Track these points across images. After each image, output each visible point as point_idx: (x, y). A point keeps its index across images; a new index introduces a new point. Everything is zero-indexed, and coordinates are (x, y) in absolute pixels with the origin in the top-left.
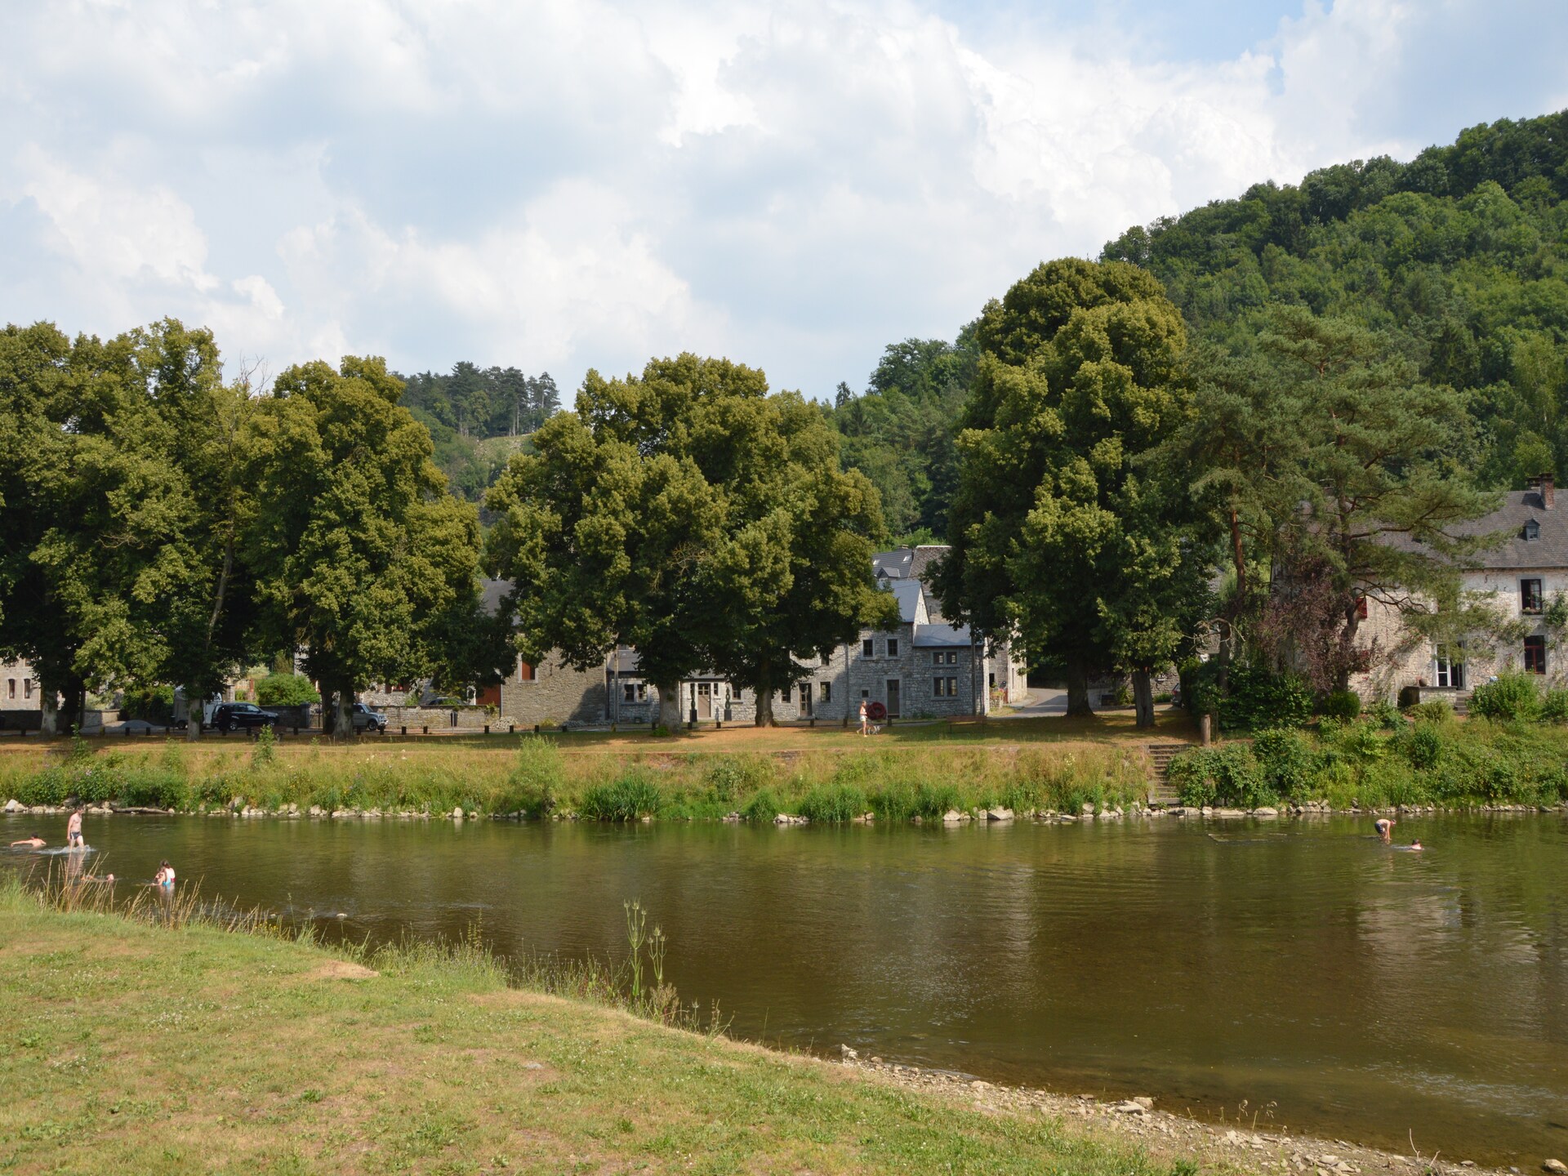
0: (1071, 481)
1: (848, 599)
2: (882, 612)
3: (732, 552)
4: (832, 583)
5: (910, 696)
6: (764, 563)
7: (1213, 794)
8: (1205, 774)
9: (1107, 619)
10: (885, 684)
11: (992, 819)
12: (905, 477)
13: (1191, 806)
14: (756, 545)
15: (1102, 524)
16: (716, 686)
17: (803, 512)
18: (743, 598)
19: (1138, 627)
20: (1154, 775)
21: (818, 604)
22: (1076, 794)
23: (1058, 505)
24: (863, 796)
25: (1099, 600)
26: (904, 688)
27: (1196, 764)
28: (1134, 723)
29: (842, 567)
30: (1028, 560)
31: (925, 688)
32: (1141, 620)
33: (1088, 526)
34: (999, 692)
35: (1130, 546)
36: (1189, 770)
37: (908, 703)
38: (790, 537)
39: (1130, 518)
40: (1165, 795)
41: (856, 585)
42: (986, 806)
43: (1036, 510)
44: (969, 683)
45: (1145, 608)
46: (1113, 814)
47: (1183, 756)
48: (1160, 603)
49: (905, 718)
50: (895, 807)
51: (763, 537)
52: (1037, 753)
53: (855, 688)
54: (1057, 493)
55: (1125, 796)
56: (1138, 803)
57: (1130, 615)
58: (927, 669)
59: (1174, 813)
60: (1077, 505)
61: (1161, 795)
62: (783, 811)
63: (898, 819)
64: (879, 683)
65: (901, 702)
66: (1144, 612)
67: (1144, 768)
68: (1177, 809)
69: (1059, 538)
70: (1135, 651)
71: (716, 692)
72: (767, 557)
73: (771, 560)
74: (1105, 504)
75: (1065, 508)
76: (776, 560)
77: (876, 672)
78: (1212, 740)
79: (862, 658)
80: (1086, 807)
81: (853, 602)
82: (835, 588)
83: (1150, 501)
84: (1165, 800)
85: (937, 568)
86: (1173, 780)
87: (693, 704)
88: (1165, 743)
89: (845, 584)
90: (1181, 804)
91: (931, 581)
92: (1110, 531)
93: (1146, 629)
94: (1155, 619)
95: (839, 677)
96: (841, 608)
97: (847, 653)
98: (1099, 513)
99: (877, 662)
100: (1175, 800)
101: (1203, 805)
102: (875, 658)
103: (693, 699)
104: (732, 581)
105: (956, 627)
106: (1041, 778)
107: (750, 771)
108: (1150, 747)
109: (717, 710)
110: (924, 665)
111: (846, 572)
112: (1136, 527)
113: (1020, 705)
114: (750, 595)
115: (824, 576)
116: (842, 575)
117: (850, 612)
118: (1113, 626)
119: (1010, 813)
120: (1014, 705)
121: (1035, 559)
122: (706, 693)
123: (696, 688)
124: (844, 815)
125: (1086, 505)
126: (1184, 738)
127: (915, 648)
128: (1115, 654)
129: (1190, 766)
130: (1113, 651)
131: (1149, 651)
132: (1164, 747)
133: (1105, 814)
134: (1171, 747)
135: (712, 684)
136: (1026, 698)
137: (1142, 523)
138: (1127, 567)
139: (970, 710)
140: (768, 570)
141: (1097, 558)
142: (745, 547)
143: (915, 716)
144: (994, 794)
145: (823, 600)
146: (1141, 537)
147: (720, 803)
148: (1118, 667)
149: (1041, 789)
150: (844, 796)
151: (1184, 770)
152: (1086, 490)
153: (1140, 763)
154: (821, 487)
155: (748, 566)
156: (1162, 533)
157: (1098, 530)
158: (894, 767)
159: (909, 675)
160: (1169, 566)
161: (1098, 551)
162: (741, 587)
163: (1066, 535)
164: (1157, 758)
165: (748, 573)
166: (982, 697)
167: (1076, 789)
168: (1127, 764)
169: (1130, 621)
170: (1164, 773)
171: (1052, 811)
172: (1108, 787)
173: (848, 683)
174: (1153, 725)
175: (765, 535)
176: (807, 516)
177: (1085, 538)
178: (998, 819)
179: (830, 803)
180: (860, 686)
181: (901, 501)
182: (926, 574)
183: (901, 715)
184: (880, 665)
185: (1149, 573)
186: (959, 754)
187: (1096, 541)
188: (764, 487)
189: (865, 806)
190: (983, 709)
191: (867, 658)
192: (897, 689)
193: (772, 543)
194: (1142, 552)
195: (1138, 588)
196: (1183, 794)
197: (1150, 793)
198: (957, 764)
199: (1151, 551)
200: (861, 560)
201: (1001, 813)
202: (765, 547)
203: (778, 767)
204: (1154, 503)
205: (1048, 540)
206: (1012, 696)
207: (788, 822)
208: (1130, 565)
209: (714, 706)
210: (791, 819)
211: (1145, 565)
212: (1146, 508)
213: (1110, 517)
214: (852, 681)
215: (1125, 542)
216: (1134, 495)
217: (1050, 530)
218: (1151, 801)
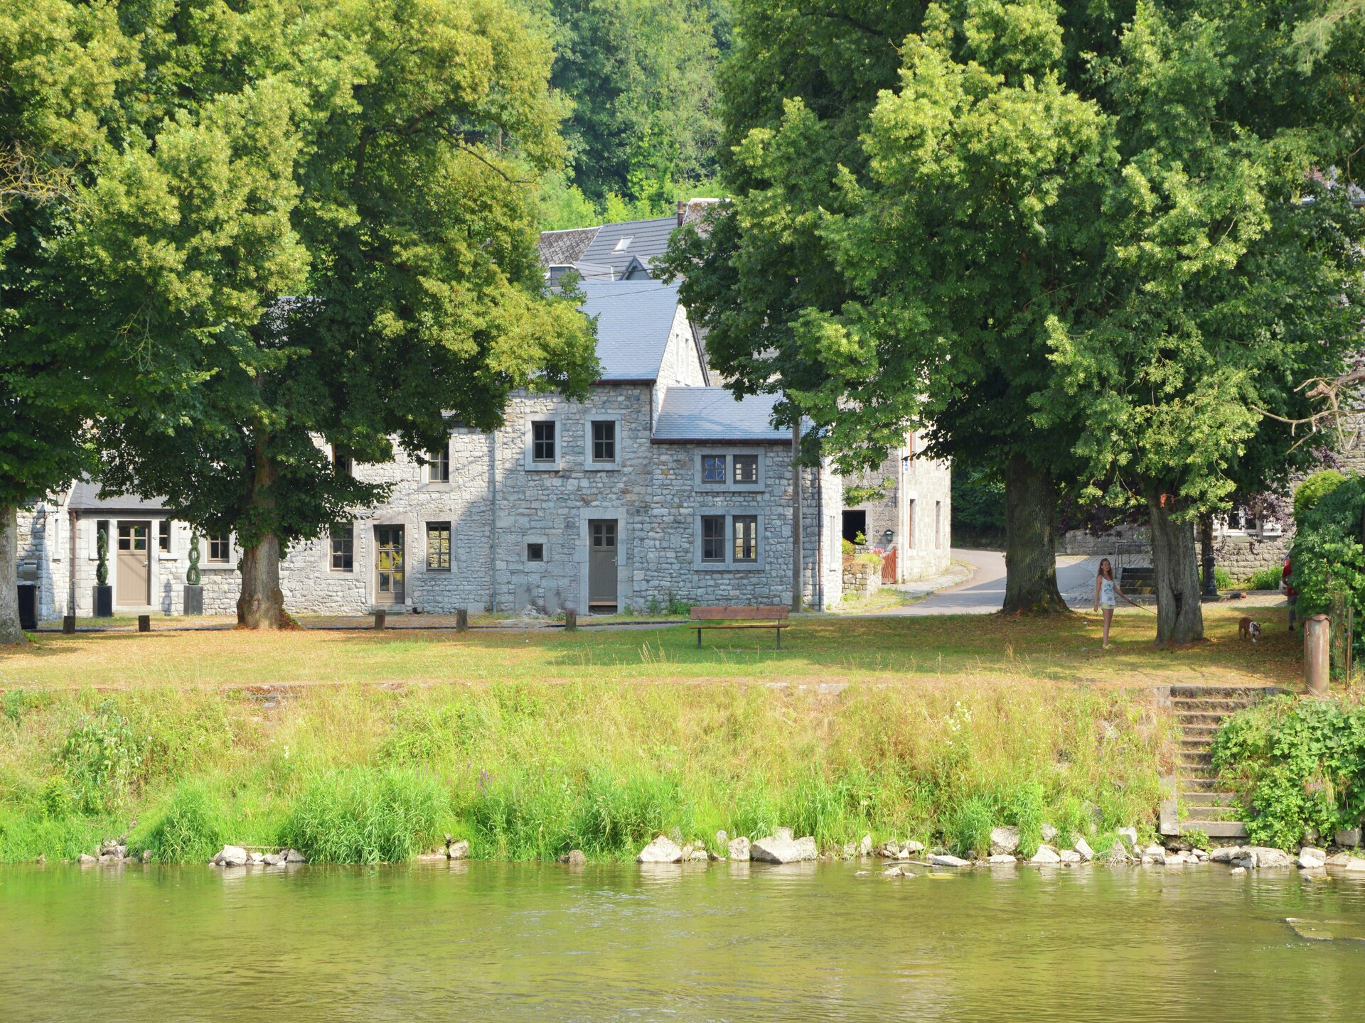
0: (996, 24)
1: (466, 314)
2: (545, 347)
3: (133, 182)
4: (425, 273)
5: (644, 560)
6: (219, 210)
7: (1329, 814)
8: (1310, 763)
9: (1068, 369)
10: (585, 530)
11: (760, 860)
12: (708, 40)
13: (1270, 844)
14: (198, 166)
15: (1064, 131)
16: (165, 529)
17: (335, 87)
18: (162, 301)
19: (1146, 393)
20: (1179, 762)
21: (389, 323)
22: (975, 804)
23: (959, 79)
24: (442, 798)
25: (1052, 321)
26: (631, 540)
27: (1286, 740)
28: (1152, 634)
29: (452, 233)
30: (875, 219)
31: (678, 540)
32: (1155, 374)
33: (1026, 133)
34: (870, 556)
35: (1134, 191)
36: (1272, 754)
37: (639, 575)
38: (293, 146)
39: (1137, 119)
40: (1204, 814)
41: (490, 279)
42: (746, 827)
43: (897, 91)
44: (787, 531)
45: (1172, 342)
46: (1067, 855)
47: (1256, 717)
48: (1212, 333)
49: (629, 612)
50: (519, 826)
51: (219, 147)
52: (886, 700)
53: (511, 538)
54: (960, 51)
55: (1099, 813)
56: (1132, 832)
57: (1129, 362)
58: (685, 495)
59: (1227, 862)
60: (1008, 84)
61: (1194, 814)
62: (238, 837)
63: (527, 855)
64: (569, 526)
65: (622, 574)
66: (1168, 354)
67: (1154, 744)
68: (1233, 851)
69: (954, 164)
70: (1139, 453)
71: (165, 543)
72: (228, 194)
73: (239, 203)
74: (1076, 79)
75: (978, 93)
76: (254, 203)
77: (562, 499)
78: (1334, 678)
79: (530, 464)
80: (1001, 837)
81: (480, 323)
82: (430, 284)
83: (1191, 70)
84: (1202, 828)
85: (697, 245)
86: (1226, 774)
87: (101, 573)
88: (1213, 684)
89: (460, 276)
90: (1244, 838)
91: (680, 278)
92: (1083, 148)
93: (1169, 398)
94: (1193, 373)
95: (471, 509)
96: (448, 335)
97: (491, 452)
98: (1058, 101)
99: (564, 475)
100: (1231, 827)
101: (1301, 843)
102: (560, 463)
103: (102, 559)
104: (133, 254)
105: (739, 390)
106: (891, 761)
107: (166, 736)
108: (1173, 692)
109: (168, 588)
110: (678, 484)
111: (462, 247)
112: (1151, 141)
113: (924, 587)
114: (179, 289)
115: (405, 255)
116: (451, 257)
117: (471, 347)
118: (1082, 387)
119: (807, 847)
120: (911, 587)
121: (894, 217)
122: (140, 545)
123: (114, 533)
124: (389, 848)
125: (1029, 80)
126: (1267, 675)
127: (656, 442)
128: (1087, 460)
129: (1272, 743)
130: (1080, 451)
131: (1174, 452)
132: (1208, 692)
133: (1044, 856)
134: (1228, 693)
135: (156, 524)
136: (947, 572)
137: (1168, 132)
138: (1125, 244)
139: (787, 598)
140: (232, 229)
141: (1050, 215)
142: (169, 167)
143: (654, 609)
144: (770, 802)
145: (405, 313)
146: (1164, 164)
147: (77, 821)
148: (1092, 490)
149: (889, 789)
150: (391, 797)
151: (1255, 754)
152: (1032, 44)
153: (1146, 730)
154: (386, 25)
155: (174, 217)
156: (1220, 153)
157: (1053, 145)
158: (527, 725)
159: (642, 509)
160: (1236, 239)
161: (1052, 200)
162: (156, 271)
163: (972, 160)
164: (1190, 720)
165: (178, 235)
166: (816, 566)
167: (975, 792)
168: (1110, 732)
169: (1130, 375)
170: (1205, 758)
171: (915, 845)
172: (1056, 791)
173: (492, 524)
174: (1198, 639)
175: (222, 140)
176: (345, 100)
177: (1019, 163)
178: (776, 862)
179: (353, 816)
180: (524, 532)
181: (695, 99)
182: (669, 259)
183: (621, 605)
184: (572, 484)
185: (1181, 257)
186: (694, 699)
187: (1050, 173)
188: (237, 19)
189: (448, 824)
190: (819, 594)
191: (543, 466)
192: (612, 542)
193: (239, 164)
194: (1166, 204)
195: (1156, 295)
196: (1253, 813)
197: (1166, 808)
198: (686, 722)
199: (1187, 201)
200: (504, 221)
201: (782, 845)
202: (220, 171)
203: (240, 726)
204: (1200, 76)
205: (928, 168)
206: (905, 566)
207: (248, 864)
208: (1136, 237)
209: (160, 576)
210: (257, 857)
211: (1173, 239)
212: (1182, 91)
213: (1086, 114)
214: (504, 521)
215: (1120, 181)
216: (1151, 54)
217: (931, 142)
218: (1167, 828)
